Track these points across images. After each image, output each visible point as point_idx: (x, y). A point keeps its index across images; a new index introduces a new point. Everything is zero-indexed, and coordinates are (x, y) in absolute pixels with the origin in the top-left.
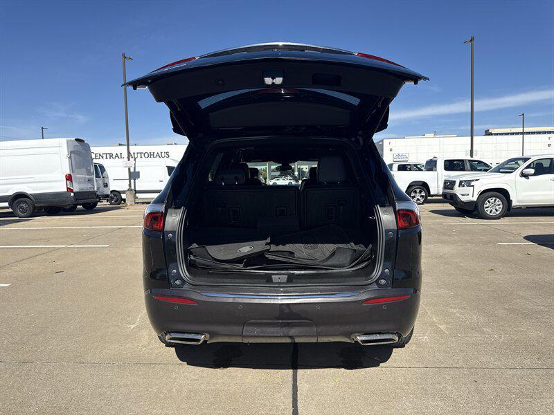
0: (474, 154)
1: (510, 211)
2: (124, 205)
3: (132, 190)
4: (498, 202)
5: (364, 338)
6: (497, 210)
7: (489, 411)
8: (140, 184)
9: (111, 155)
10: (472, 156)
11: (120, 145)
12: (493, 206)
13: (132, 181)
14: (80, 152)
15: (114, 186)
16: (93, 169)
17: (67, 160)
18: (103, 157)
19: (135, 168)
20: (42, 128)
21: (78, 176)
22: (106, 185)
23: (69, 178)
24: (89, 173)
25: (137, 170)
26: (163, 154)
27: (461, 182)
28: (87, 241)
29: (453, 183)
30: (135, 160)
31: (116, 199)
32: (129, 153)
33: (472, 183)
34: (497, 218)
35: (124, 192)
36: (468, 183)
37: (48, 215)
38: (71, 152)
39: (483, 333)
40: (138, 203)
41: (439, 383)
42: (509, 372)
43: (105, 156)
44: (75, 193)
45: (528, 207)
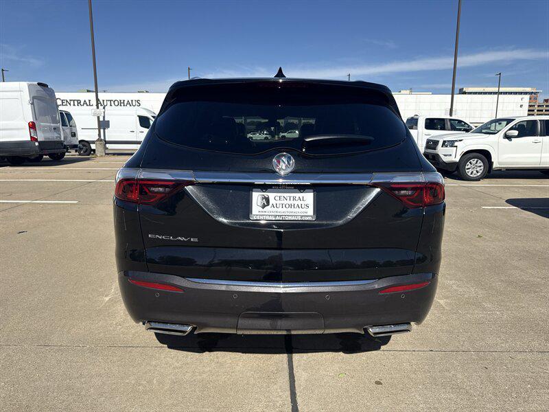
0: (453, 113)
1: (491, 173)
2: (93, 156)
3: (101, 140)
4: (480, 163)
5: (377, 330)
6: (477, 172)
7: (507, 406)
8: (110, 135)
9: (79, 102)
10: (451, 115)
11: (88, 91)
12: (475, 168)
13: (102, 131)
14: (44, 98)
15: (82, 135)
16: (58, 117)
17: (29, 107)
18: (70, 104)
19: (104, 117)
20: (3, 70)
21: (42, 124)
22: (74, 135)
23: (32, 126)
24: (54, 121)
25: (106, 119)
26: (134, 102)
27: (444, 142)
28: (54, 195)
29: (436, 143)
30: (104, 108)
31: (85, 149)
32: (98, 100)
33: (456, 144)
34: (477, 179)
35: (93, 142)
36: (452, 144)
37: (11, 166)
38: (34, 98)
39: (484, 309)
40: (108, 154)
41: (448, 371)
42: (519, 356)
43: (72, 103)
44: (39, 142)
45: (508, 170)
